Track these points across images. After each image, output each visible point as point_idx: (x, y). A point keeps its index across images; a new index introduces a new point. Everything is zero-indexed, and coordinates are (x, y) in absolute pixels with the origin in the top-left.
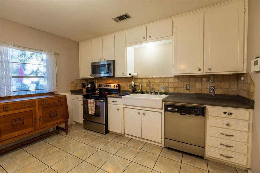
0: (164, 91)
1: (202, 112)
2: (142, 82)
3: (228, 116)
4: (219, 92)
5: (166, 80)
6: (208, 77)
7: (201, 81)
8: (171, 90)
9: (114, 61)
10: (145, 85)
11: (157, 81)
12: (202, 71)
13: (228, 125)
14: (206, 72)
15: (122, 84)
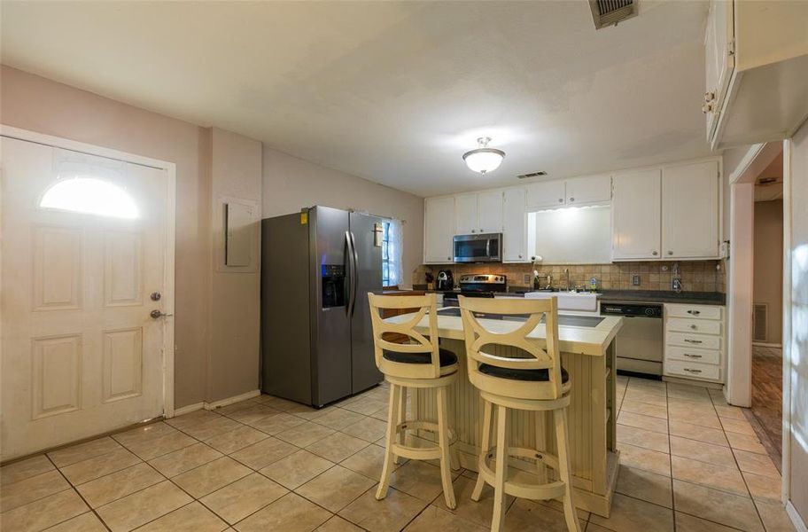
0: (594, 287)
1: (658, 312)
2: (551, 272)
3: (694, 316)
4: (688, 287)
5: (598, 269)
6: (669, 264)
7: (659, 271)
8: (605, 286)
9: (501, 235)
10: (557, 277)
11: (581, 270)
12: (658, 256)
13: (694, 327)
14: (665, 257)
15: (511, 276)
